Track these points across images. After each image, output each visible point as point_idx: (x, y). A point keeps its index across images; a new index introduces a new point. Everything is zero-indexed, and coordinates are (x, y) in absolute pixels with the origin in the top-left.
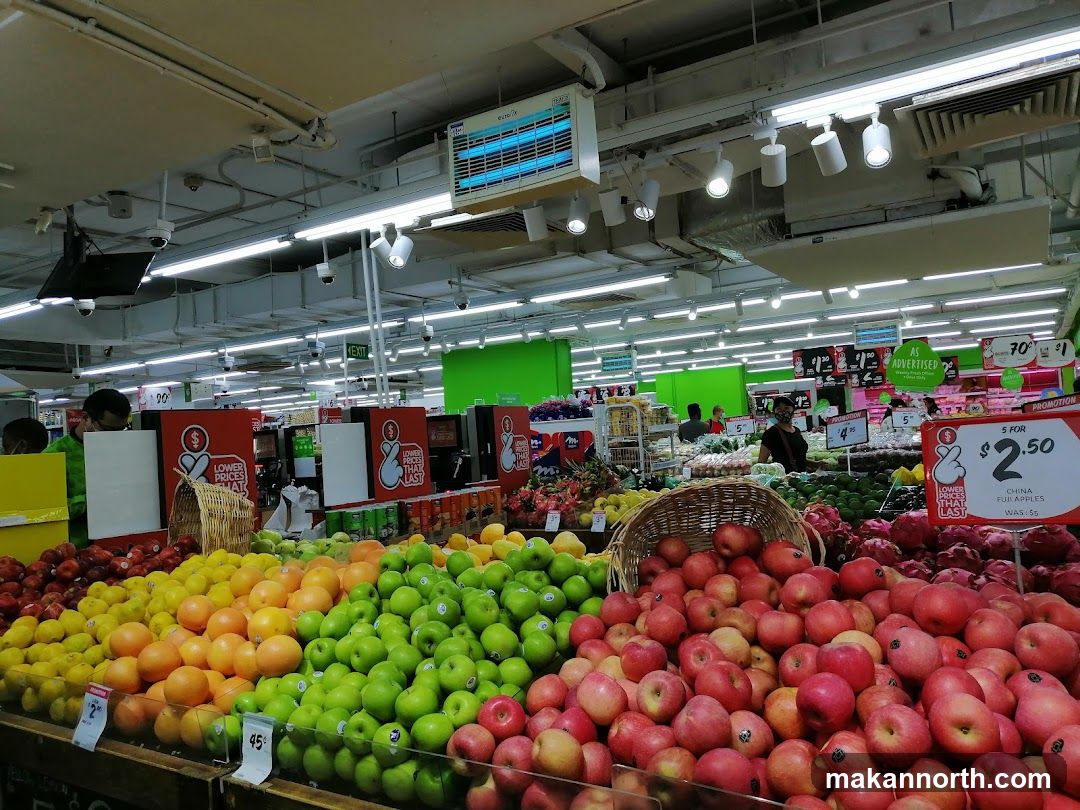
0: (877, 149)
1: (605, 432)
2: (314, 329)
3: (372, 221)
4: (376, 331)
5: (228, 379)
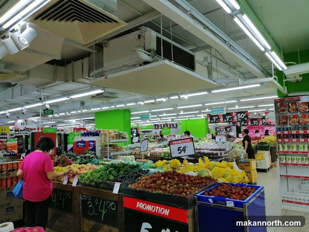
5: (37, 119)
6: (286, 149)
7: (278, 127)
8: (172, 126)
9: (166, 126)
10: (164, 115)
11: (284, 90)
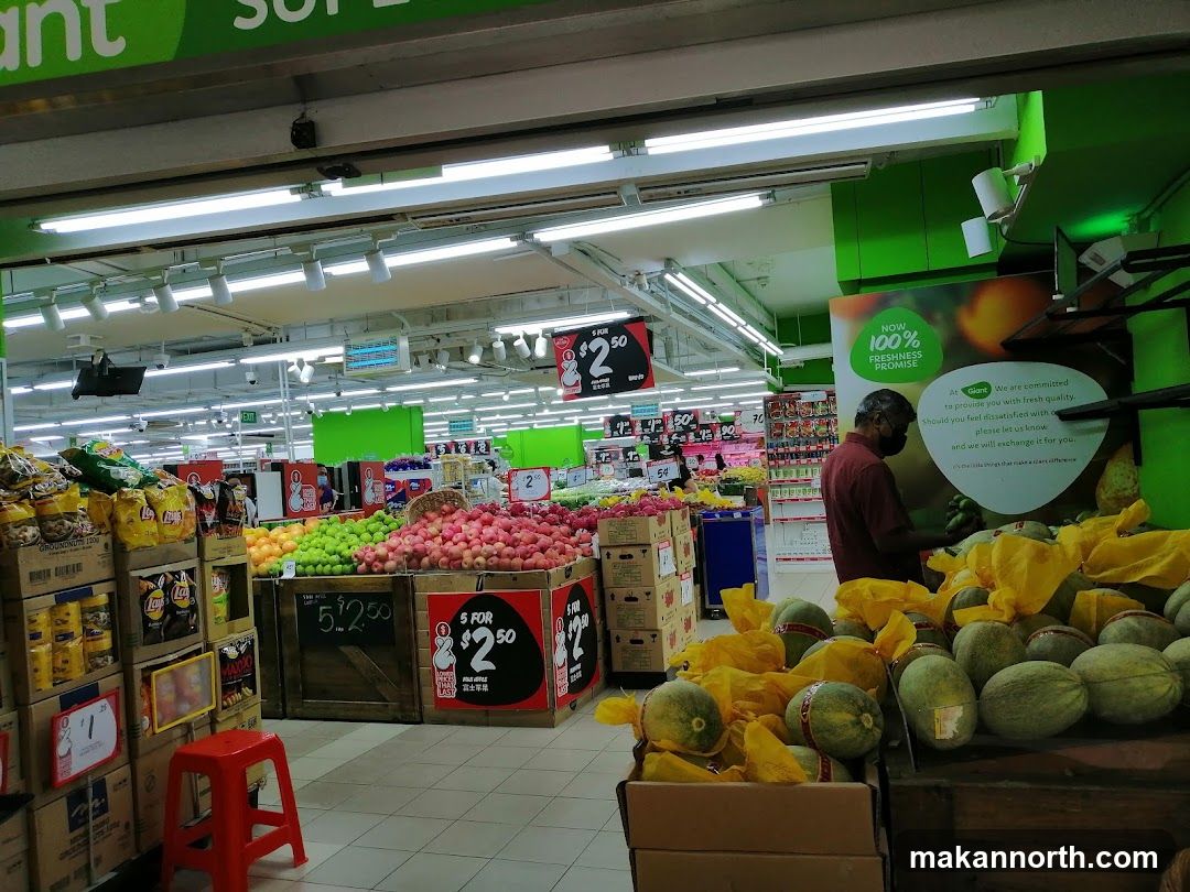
0: (541, 349)
1: (440, 480)
2: (219, 402)
3: (292, 357)
4: (287, 417)
6: (781, 478)
7: (770, 442)
8: (472, 450)
9: (453, 449)
10: (498, 417)
11: (779, 383)
